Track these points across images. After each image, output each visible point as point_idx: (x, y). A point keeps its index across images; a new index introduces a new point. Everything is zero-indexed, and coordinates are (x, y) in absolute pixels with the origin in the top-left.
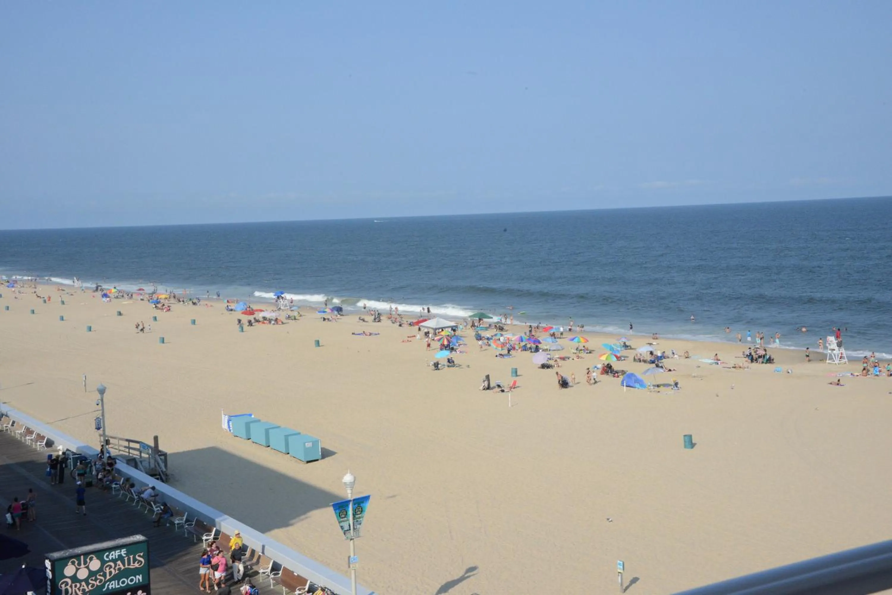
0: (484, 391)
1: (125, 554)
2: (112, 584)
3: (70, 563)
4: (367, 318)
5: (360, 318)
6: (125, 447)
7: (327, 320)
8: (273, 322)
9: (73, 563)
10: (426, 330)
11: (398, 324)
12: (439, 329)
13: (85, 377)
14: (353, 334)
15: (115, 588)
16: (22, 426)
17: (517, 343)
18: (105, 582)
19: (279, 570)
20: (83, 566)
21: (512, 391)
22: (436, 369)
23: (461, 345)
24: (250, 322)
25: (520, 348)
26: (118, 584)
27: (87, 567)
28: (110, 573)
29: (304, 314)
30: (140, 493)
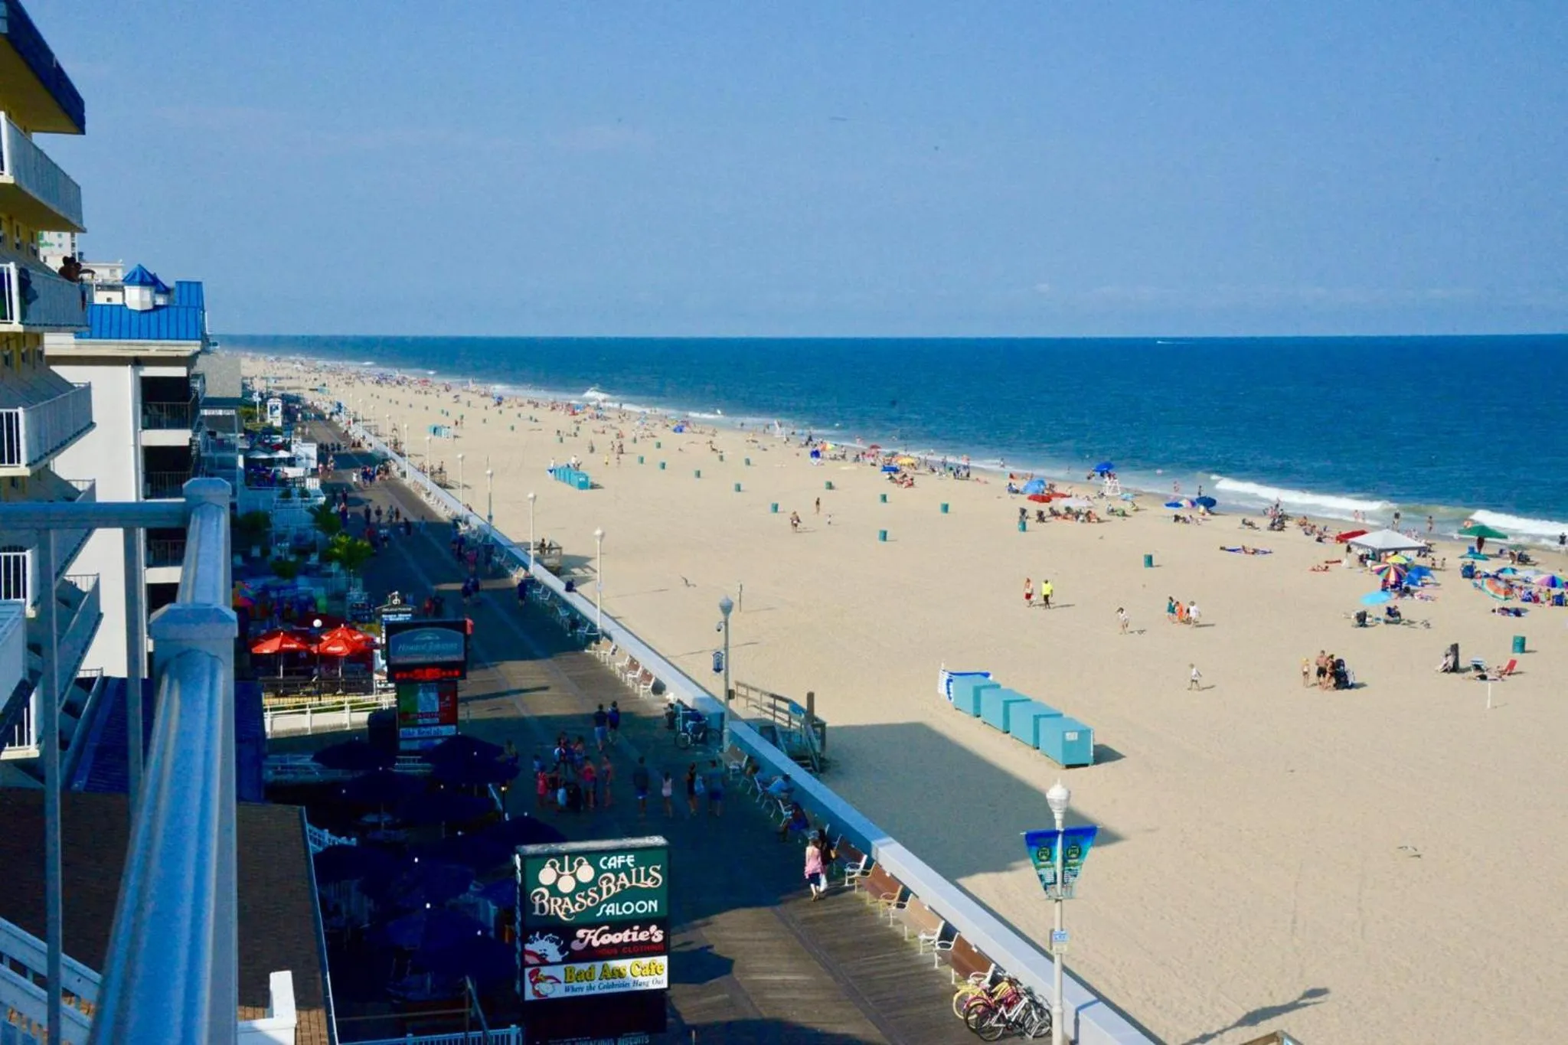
0: (1446, 674)
1: (632, 863)
2: (611, 908)
3: (548, 865)
4: (1259, 522)
5: (1244, 522)
6: (770, 706)
7: (1181, 521)
8: (1081, 518)
9: (553, 865)
10: (1361, 552)
11: (1317, 536)
12: (1389, 550)
13: (741, 586)
14: (1222, 548)
15: (615, 915)
16: (624, 656)
17: (1545, 589)
18: (601, 903)
19: (951, 940)
20: (567, 872)
21: (1503, 680)
22: (1361, 626)
23: (1427, 584)
24: (1040, 514)
25: (1549, 599)
26: (620, 910)
27: (574, 875)
28: (609, 890)
29: (1145, 507)
30: (766, 784)
